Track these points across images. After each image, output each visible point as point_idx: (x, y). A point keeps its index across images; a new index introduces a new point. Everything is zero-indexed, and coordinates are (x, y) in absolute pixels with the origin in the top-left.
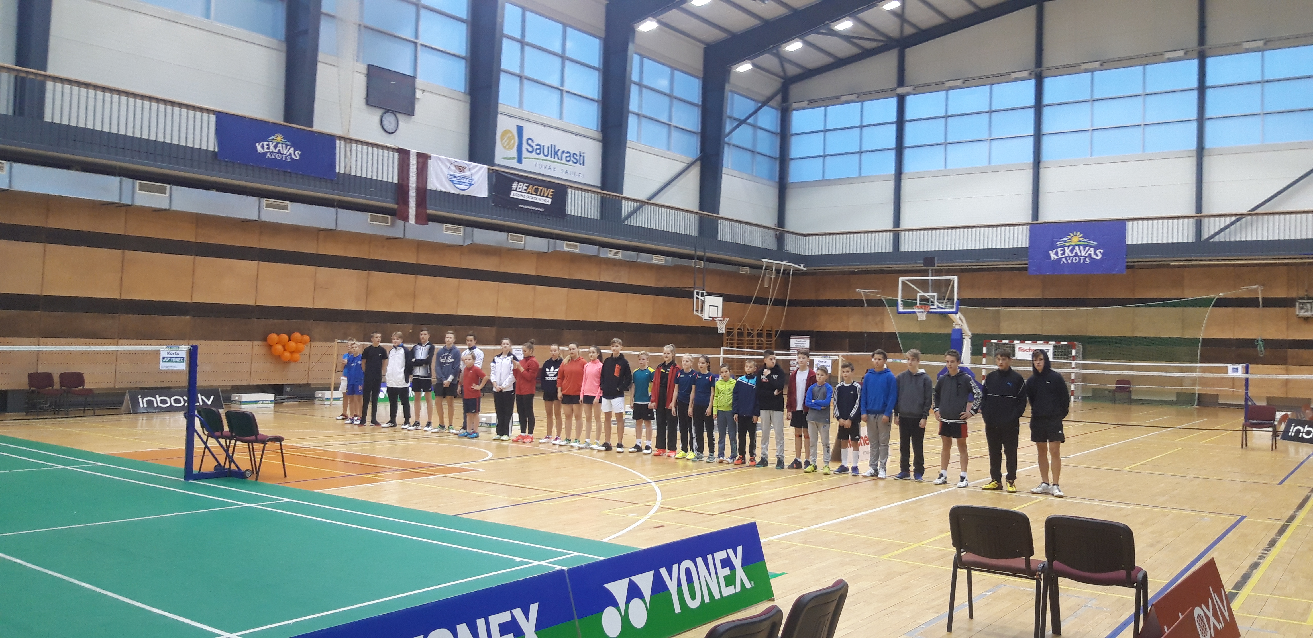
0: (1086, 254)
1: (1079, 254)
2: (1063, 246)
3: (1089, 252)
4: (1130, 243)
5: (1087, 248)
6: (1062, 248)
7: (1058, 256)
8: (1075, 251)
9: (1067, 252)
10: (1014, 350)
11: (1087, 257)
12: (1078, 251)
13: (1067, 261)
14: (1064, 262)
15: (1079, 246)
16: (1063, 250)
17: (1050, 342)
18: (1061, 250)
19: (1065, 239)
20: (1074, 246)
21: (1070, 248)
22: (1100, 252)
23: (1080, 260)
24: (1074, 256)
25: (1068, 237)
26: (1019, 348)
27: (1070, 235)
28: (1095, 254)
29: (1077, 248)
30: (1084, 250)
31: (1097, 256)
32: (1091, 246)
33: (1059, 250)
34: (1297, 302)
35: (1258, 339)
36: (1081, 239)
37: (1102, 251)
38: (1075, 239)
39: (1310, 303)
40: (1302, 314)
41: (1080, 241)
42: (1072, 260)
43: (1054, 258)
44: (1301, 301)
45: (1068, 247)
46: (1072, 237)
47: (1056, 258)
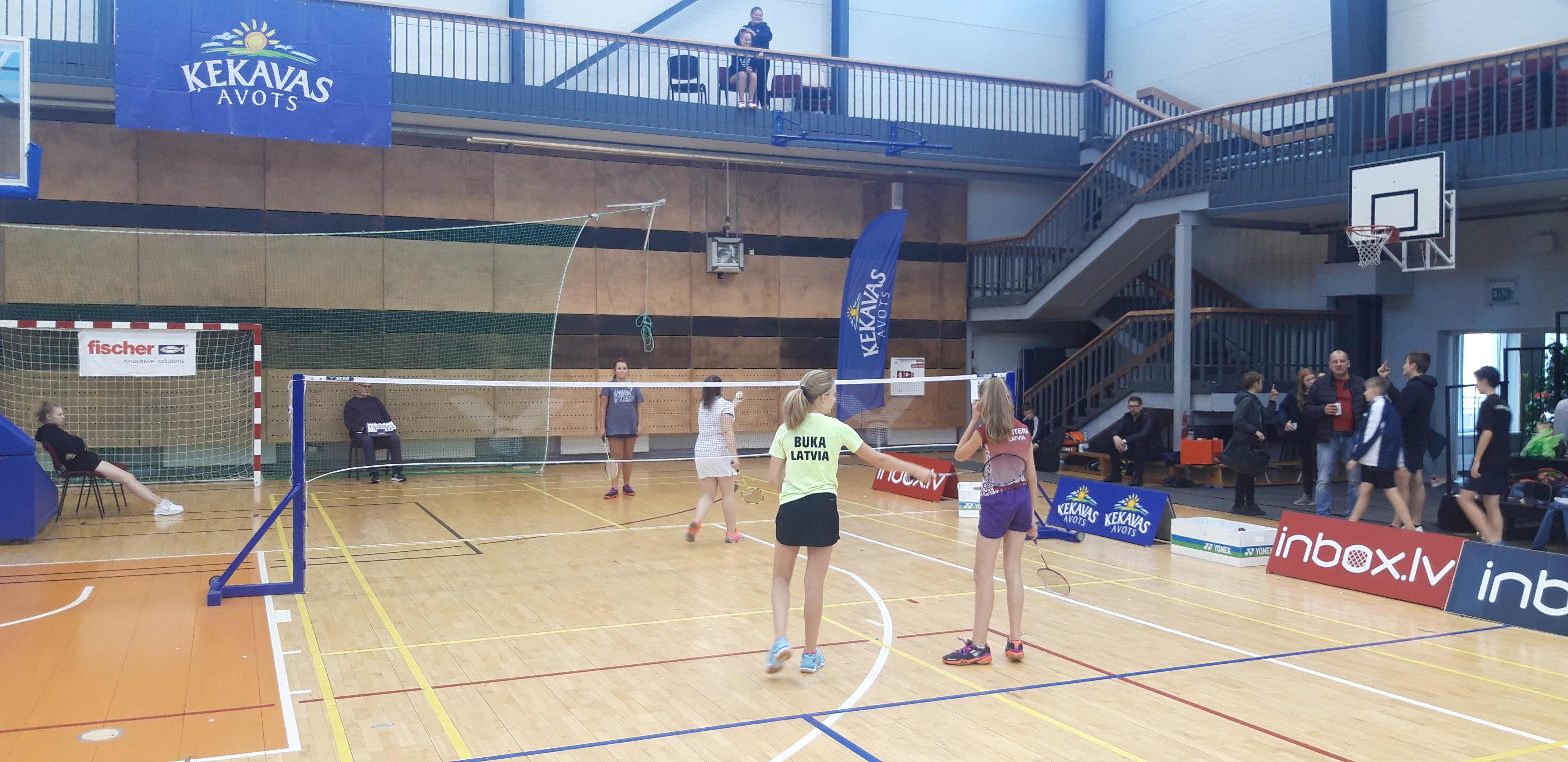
0: (286, 85)
1: (269, 85)
2: (223, 56)
3: (296, 81)
4: (401, 69)
5: (291, 70)
6: (219, 62)
7: (206, 80)
8: (256, 74)
9: (234, 73)
10: (75, 351)
11: (287, 94)
12: (265, 74)
13: (233, 97)
14: (224, 100)
15: (268, 61)
16: (224, 67)
17: (188, 326)
18: (216, 67)
19: (226, 36)
20: (252, 62)
21: (243, 62)
22: (325, 84)
23: (271, 99)
24: (252, 89)
25: (236, 30)
26: (91, 345)
27: (242, 29)
28: (313, 87)
29: (261, 64)
30: (282, 75)
31: (319, 94)
32: (299, 66)
33: (210, 64)
34: (709, 240)
35: (642, 317)
36: (272, 42)
37: (331, 82)
38: (256, 42)
39: (736, 245)
40: (722, 264)
41: (269, 47)
42: (249, 97)
43: (196, 86)
44: (720, 239)
45: (237, 59)
46: (246, 33)
47: (203, 85)
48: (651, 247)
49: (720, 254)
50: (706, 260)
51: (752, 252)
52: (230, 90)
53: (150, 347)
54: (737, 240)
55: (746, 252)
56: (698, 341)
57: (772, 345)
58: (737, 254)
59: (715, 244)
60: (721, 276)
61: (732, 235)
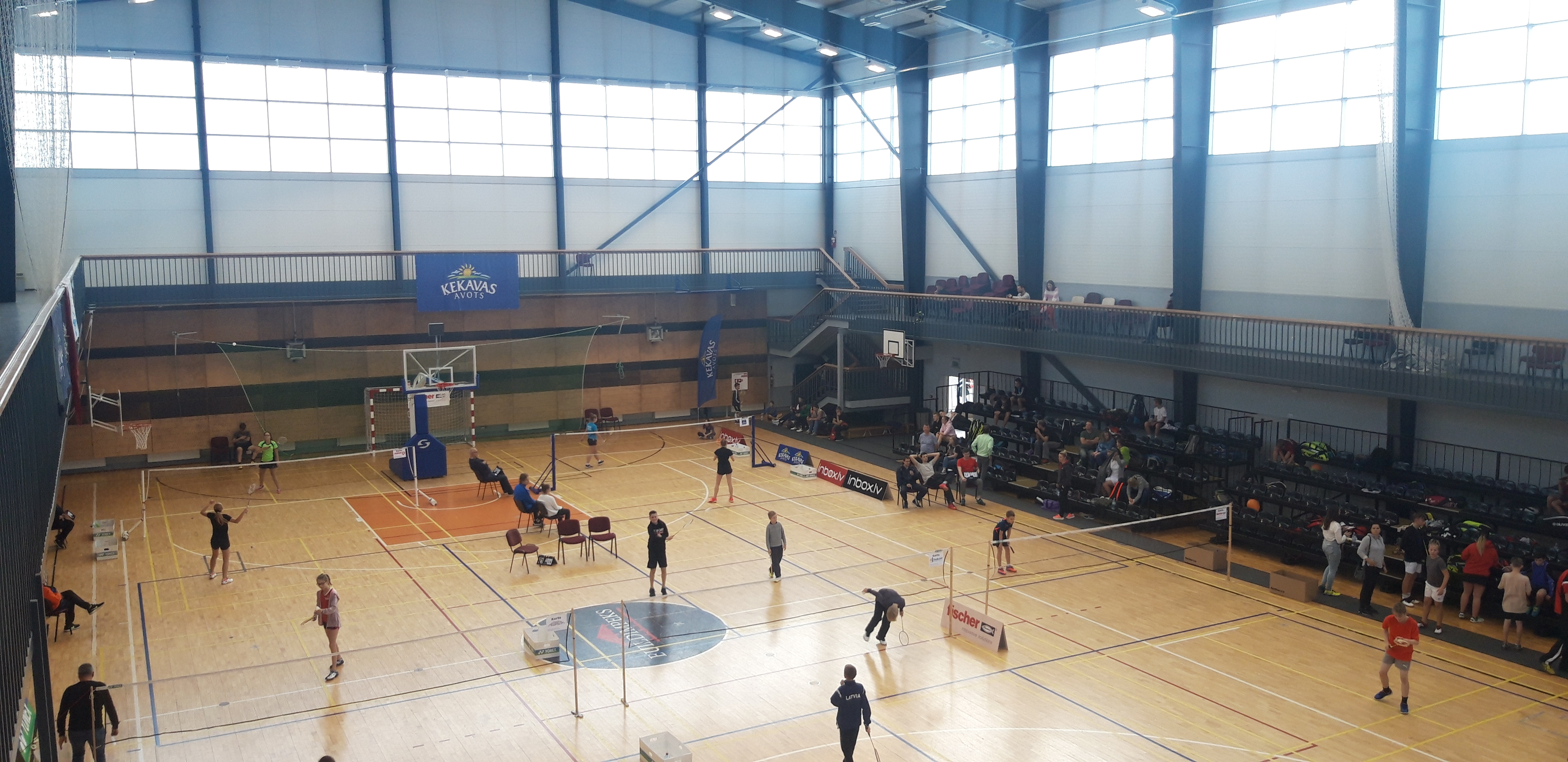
0: (480, 288)
1: (473, 289)
2: (455, 280)
3: (483, 287)
4: (522, 276)
5: (481, 282)
6: (454, 282)
7: (451, 291)
8: (468, 285)
9: (460, 286)
11: (480, 292)
12: (471, 285)
14: (457, 297)
15: (472, 280)
16: (456, 285)
18: (454, 285)
19: (456, 272)
20: (466, 280)
21: (463, 281)
22: (494, 286)
23: (474, 294)
24: (467, 292)
25: (460, 269)
27: (462, 268)
28: (489, 288)
29: (470, 282)
30: (478, 285)
31: (492, 291)
32: (484, 281)
33: (451, 284)
34: (648, 328)
35: (618, 364)
36: (474, 272)
37: (496, 285)
38: (467, 272)
39: (660, 330)
40: (653, 339)
41: (472, 274)
42: (466, 295)
43: (447, 293)
44: (653, 328)
45: (460, 280)
46: (464, 270)
47: (449, 292)
48: (622, 333)
49: (652, 334)
50: (646, 337)
51: (667, 331)
52: (458, 293)
53: (433, 396)
54: (660, 327)
55: (664, 331)
56: (643, 372)
57: (676, 372)
58: (660, 333)
59: (650, 330)
60: (653, 343)
61: (658, 325)
